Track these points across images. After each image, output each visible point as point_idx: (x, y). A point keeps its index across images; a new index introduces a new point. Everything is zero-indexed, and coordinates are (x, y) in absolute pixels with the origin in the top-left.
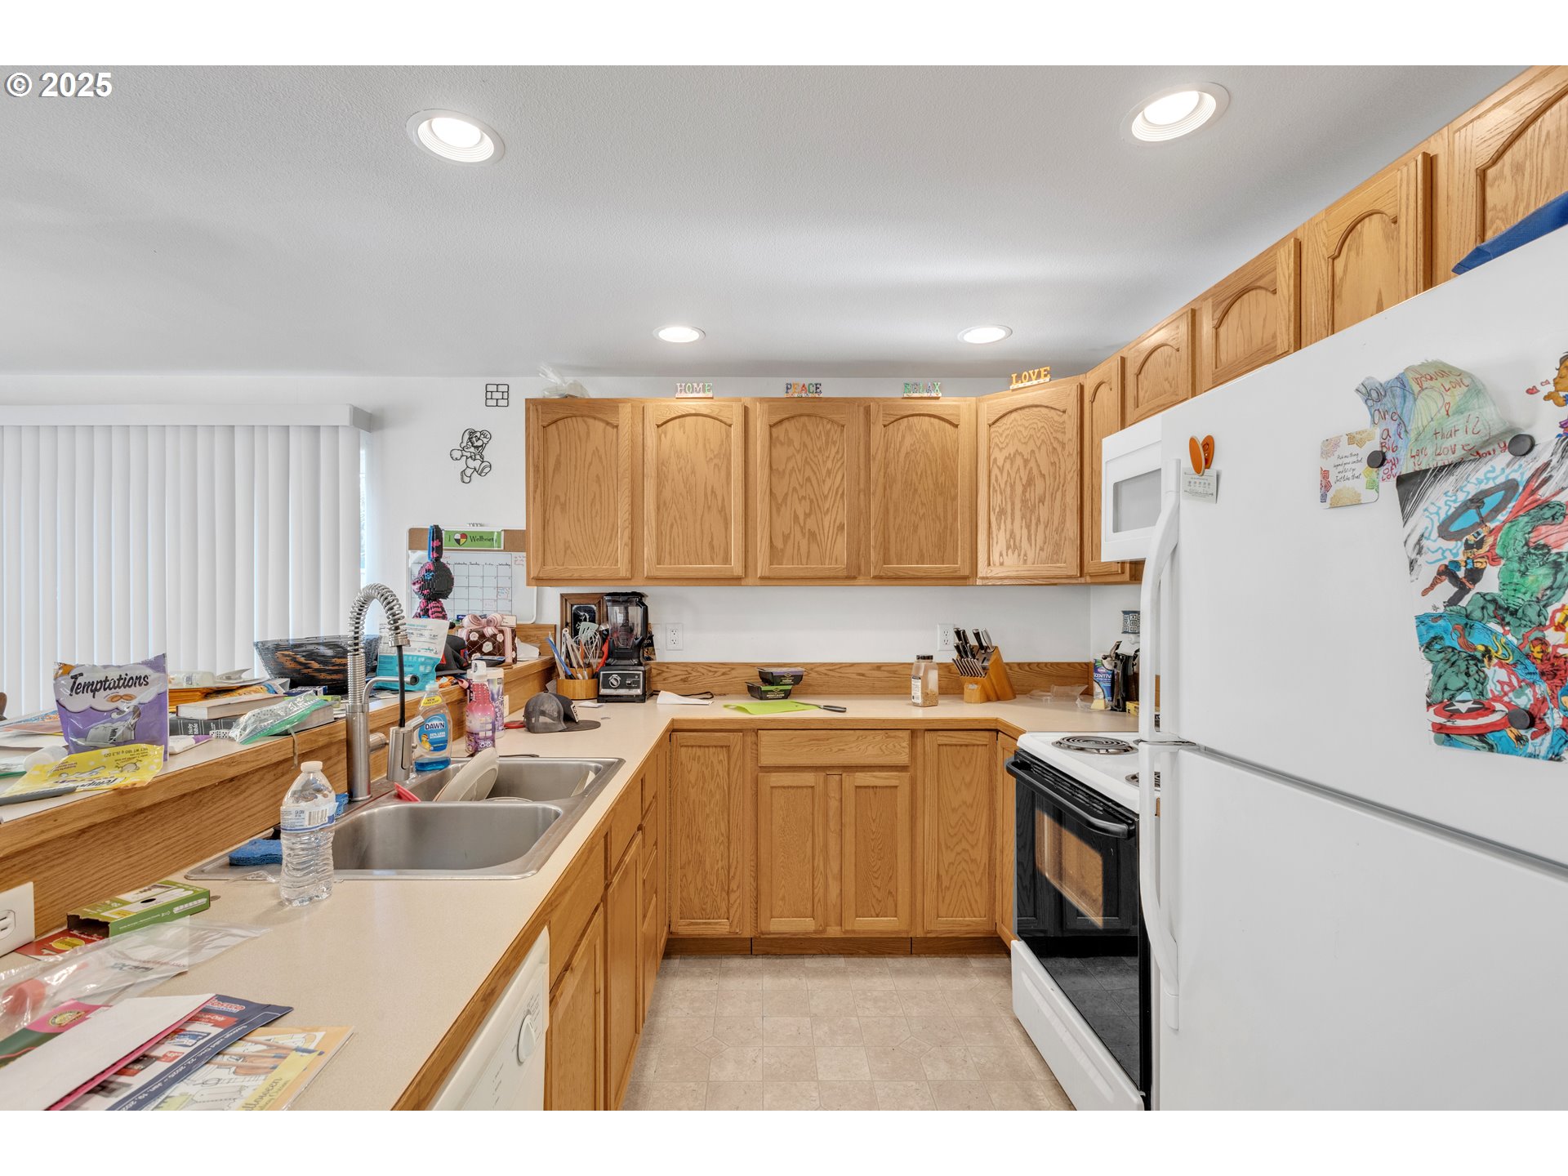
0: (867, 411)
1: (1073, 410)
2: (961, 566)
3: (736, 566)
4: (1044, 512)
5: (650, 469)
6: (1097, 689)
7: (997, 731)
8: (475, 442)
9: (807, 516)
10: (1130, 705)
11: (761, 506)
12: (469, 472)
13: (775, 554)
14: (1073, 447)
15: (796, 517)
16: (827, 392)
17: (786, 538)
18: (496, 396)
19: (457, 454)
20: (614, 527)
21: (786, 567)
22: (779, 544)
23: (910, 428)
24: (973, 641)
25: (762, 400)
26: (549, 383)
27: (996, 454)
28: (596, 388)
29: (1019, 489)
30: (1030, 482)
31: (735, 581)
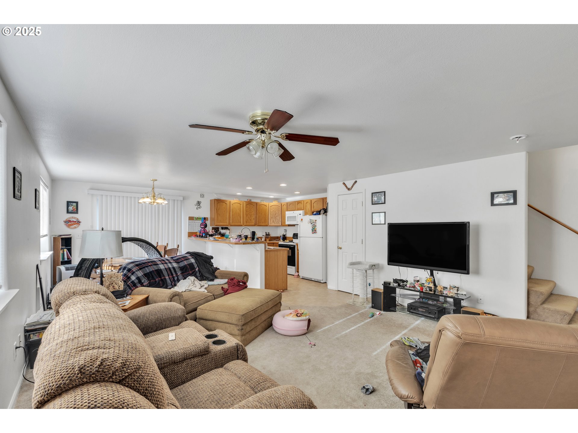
0: (257, 204)
1: (281, 206)
2: (267, 224)
3: (242, 224)
4: (277, 218)
5: (231, 210)
6: (281, 239)
7: (274, 243)
8: (199, 203)
9: (250, 217)
10: (285, 240)
11: (245, 216)
12: (198, 208)
13: (246, 222)
14: (281, 211)
15: (249, 218)
16: (252, 201)
17: (248, 220)
18: (202, 196)
19: (196, 205)
20: (226, 218)
21: (248, 224)
22: (247, 221)
23: (261, 206)
24: (268, 234)
25: (245, 201)
26: (215, 197)
27: (271, 210)
28: (223, 198)
29: (274, 215)
30: (275, 214)
31: (241, 226)
